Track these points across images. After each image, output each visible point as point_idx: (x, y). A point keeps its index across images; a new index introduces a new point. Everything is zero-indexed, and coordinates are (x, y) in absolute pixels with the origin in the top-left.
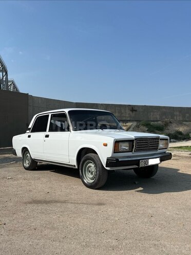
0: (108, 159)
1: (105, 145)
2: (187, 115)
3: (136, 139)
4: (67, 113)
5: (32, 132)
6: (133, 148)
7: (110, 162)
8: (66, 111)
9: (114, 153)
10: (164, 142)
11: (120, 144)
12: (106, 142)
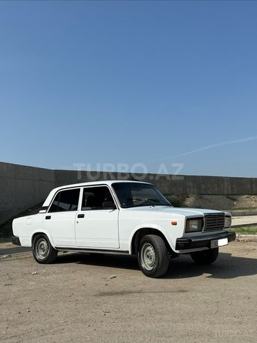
0: (178, 240)
1: (175, 224)
2: (203, 186)
3: (205, 216)
4: (110, 186)
5: (50, 211)
6: (202, 226)
7: (180, 244)
8: (109, 183)
9: (186, 232)
10: (227, 218)
11: (191, 222)
12: (174, 221)
